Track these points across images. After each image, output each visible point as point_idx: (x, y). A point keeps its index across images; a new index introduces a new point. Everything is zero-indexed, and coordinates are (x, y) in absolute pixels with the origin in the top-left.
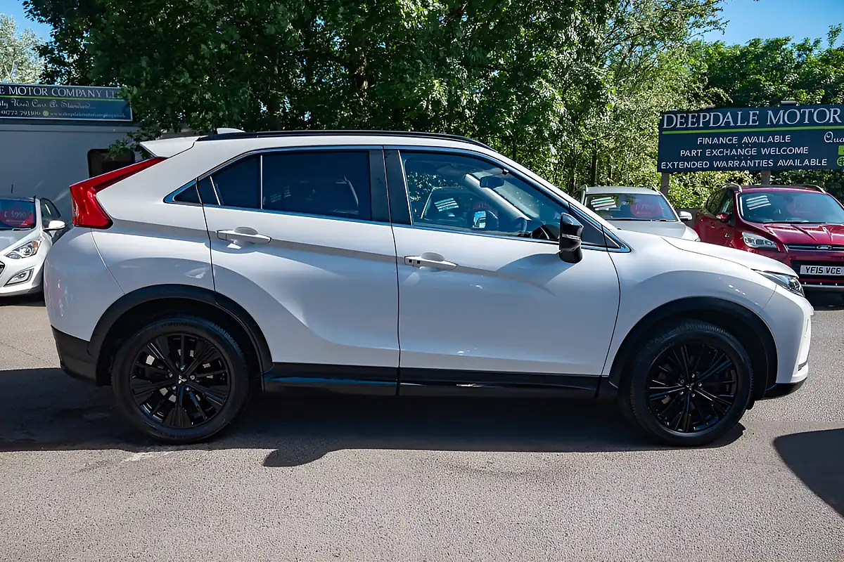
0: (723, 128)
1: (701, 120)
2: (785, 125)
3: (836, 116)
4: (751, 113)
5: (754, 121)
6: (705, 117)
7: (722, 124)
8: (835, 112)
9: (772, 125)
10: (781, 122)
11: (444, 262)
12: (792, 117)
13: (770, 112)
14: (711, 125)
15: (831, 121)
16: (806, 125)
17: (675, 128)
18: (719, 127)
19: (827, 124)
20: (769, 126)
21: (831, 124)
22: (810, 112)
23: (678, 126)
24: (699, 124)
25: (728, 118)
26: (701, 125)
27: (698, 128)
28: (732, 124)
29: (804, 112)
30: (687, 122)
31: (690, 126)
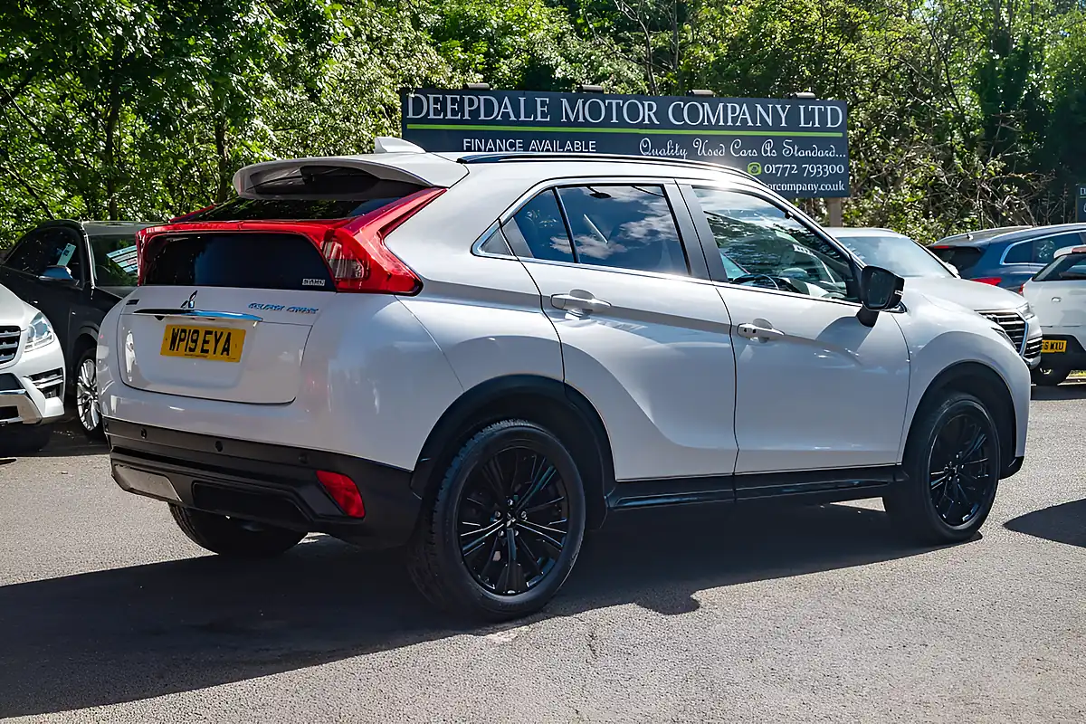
0: (499, 123)
1: (467, 109)
2: (587, 124)
3: (651, 113)
4: (538, 100)
5: (544, 115)
6: (471, 103)
7: (497, 116)
8: (650, 108)
9: (569, 124)
10: (581, 120)
11: (773, 330)
12: (595, 110)
13: (564, 101)
14: (482, 117)
15: (647, 122)
16: (615, 125)
17: (425, 120)
18: (494, 122)
19: (641, 126)
20: (564, 125)
21: (646, 127)
22: (618, 104)
23: (431, 116)
24: (463, 115)
25: (506, 108)
26: (467, 117)
27: (462, 122)
28: (513, 118)
29: (610, 104)
30: (444, 109)
31: (449, 116)
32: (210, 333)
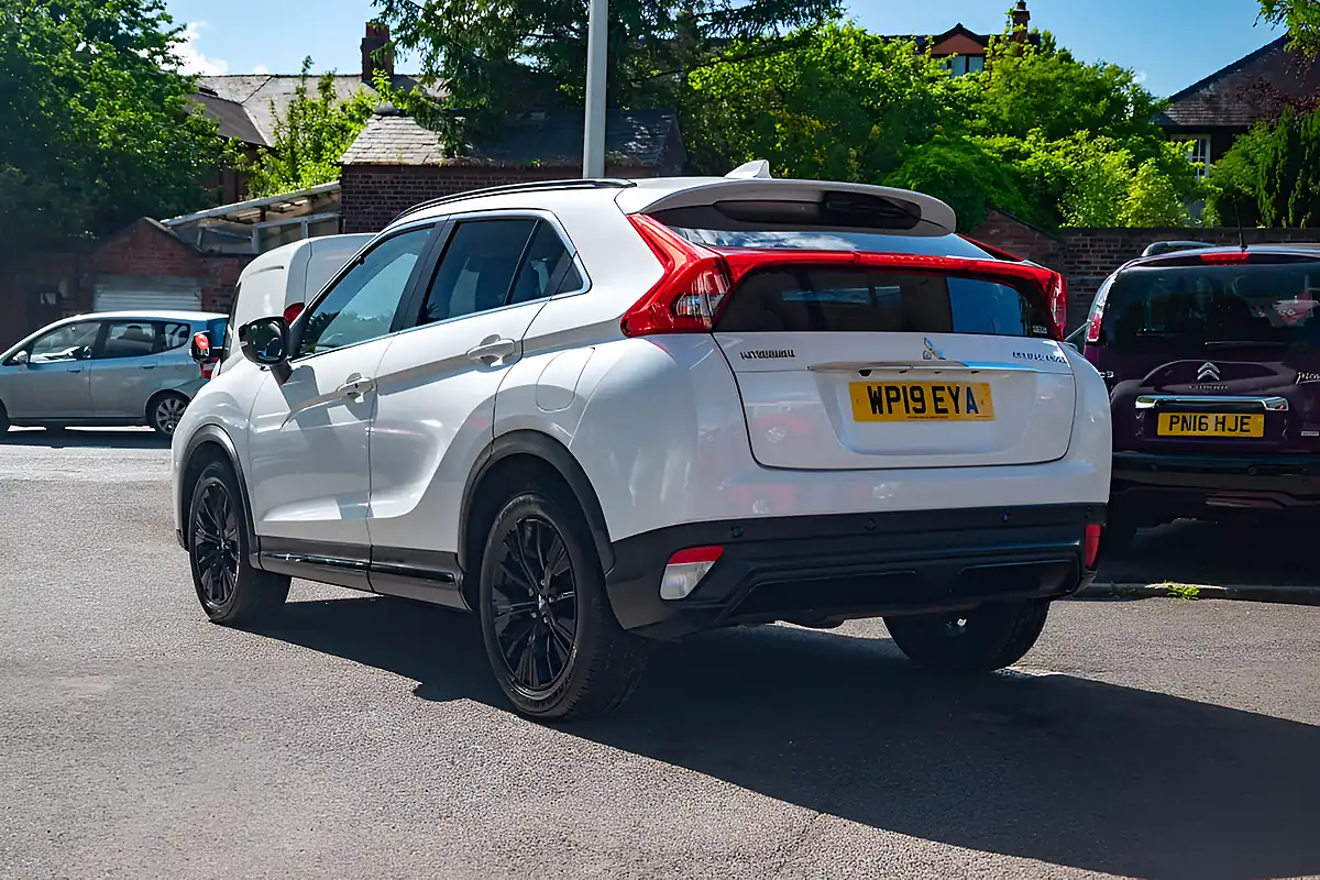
32: (942, 389)
